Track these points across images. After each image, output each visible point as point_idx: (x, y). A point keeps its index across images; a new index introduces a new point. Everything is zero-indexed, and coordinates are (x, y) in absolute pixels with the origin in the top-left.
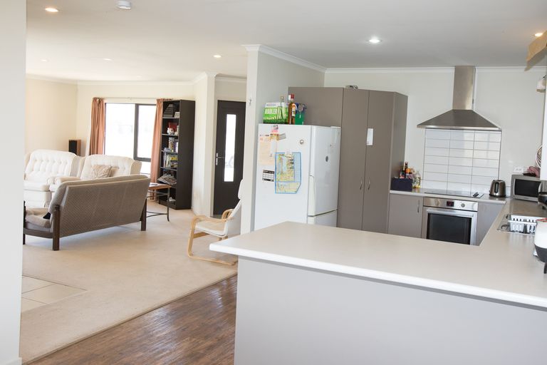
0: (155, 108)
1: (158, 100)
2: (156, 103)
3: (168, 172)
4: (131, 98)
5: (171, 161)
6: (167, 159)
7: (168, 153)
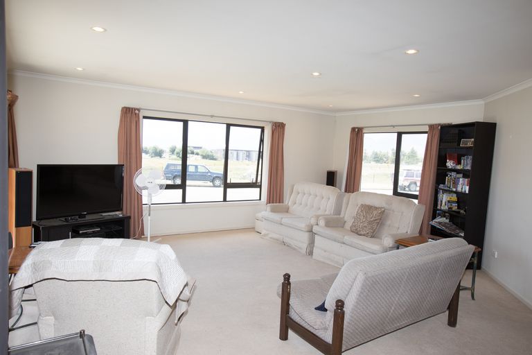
0: (426, 136)
1: (431, 127)
2: (427, 129)
3: (443, 214)
4: (394, 126)
5: (449, 202)
6: (444, 198)
7: (445, 191)
